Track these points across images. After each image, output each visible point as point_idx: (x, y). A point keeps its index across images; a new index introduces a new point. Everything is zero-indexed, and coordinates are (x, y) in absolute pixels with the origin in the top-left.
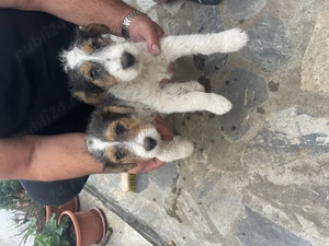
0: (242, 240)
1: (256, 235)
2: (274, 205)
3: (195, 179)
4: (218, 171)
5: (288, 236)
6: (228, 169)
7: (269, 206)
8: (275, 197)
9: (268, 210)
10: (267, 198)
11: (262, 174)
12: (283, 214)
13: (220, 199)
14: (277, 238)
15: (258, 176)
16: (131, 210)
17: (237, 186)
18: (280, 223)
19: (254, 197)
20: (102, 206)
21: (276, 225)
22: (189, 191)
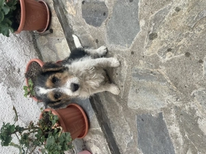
0: (138, 120)
1: (150, 128)
2: (182, 132)
3: (141, 62)
4: (166, 77)
5: (170, 149)
6: (176, 84)
7: (178, 129)
8: (188, 130)
9: (174, 129)
10: (182, 126)
11: (198, 113)
12: (181, 141)
13: (148, 91)
14: (162, 142)
15: (193, 111)
16: (74, 29)
17: (169, 99)
18: (173, 141)
19: (173, 116)
20: (52, 6)
21: (169, 138)
22: (128, 64)
